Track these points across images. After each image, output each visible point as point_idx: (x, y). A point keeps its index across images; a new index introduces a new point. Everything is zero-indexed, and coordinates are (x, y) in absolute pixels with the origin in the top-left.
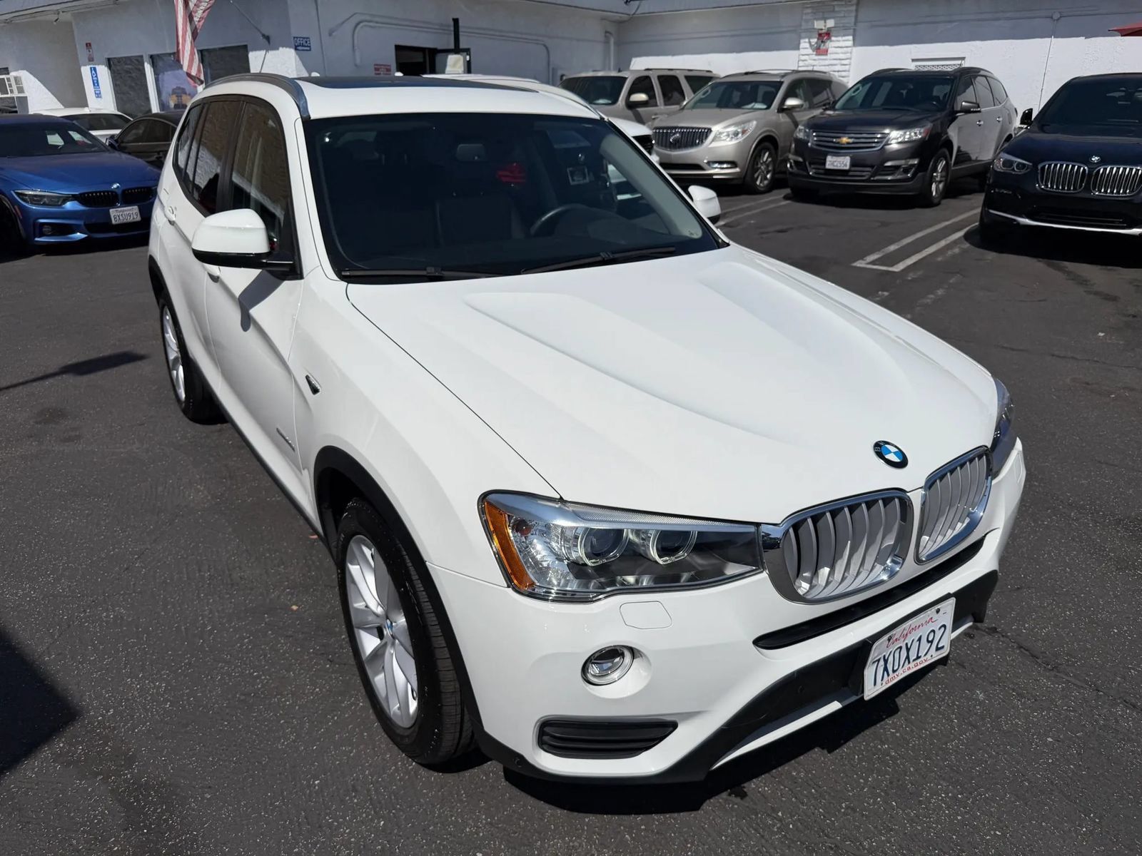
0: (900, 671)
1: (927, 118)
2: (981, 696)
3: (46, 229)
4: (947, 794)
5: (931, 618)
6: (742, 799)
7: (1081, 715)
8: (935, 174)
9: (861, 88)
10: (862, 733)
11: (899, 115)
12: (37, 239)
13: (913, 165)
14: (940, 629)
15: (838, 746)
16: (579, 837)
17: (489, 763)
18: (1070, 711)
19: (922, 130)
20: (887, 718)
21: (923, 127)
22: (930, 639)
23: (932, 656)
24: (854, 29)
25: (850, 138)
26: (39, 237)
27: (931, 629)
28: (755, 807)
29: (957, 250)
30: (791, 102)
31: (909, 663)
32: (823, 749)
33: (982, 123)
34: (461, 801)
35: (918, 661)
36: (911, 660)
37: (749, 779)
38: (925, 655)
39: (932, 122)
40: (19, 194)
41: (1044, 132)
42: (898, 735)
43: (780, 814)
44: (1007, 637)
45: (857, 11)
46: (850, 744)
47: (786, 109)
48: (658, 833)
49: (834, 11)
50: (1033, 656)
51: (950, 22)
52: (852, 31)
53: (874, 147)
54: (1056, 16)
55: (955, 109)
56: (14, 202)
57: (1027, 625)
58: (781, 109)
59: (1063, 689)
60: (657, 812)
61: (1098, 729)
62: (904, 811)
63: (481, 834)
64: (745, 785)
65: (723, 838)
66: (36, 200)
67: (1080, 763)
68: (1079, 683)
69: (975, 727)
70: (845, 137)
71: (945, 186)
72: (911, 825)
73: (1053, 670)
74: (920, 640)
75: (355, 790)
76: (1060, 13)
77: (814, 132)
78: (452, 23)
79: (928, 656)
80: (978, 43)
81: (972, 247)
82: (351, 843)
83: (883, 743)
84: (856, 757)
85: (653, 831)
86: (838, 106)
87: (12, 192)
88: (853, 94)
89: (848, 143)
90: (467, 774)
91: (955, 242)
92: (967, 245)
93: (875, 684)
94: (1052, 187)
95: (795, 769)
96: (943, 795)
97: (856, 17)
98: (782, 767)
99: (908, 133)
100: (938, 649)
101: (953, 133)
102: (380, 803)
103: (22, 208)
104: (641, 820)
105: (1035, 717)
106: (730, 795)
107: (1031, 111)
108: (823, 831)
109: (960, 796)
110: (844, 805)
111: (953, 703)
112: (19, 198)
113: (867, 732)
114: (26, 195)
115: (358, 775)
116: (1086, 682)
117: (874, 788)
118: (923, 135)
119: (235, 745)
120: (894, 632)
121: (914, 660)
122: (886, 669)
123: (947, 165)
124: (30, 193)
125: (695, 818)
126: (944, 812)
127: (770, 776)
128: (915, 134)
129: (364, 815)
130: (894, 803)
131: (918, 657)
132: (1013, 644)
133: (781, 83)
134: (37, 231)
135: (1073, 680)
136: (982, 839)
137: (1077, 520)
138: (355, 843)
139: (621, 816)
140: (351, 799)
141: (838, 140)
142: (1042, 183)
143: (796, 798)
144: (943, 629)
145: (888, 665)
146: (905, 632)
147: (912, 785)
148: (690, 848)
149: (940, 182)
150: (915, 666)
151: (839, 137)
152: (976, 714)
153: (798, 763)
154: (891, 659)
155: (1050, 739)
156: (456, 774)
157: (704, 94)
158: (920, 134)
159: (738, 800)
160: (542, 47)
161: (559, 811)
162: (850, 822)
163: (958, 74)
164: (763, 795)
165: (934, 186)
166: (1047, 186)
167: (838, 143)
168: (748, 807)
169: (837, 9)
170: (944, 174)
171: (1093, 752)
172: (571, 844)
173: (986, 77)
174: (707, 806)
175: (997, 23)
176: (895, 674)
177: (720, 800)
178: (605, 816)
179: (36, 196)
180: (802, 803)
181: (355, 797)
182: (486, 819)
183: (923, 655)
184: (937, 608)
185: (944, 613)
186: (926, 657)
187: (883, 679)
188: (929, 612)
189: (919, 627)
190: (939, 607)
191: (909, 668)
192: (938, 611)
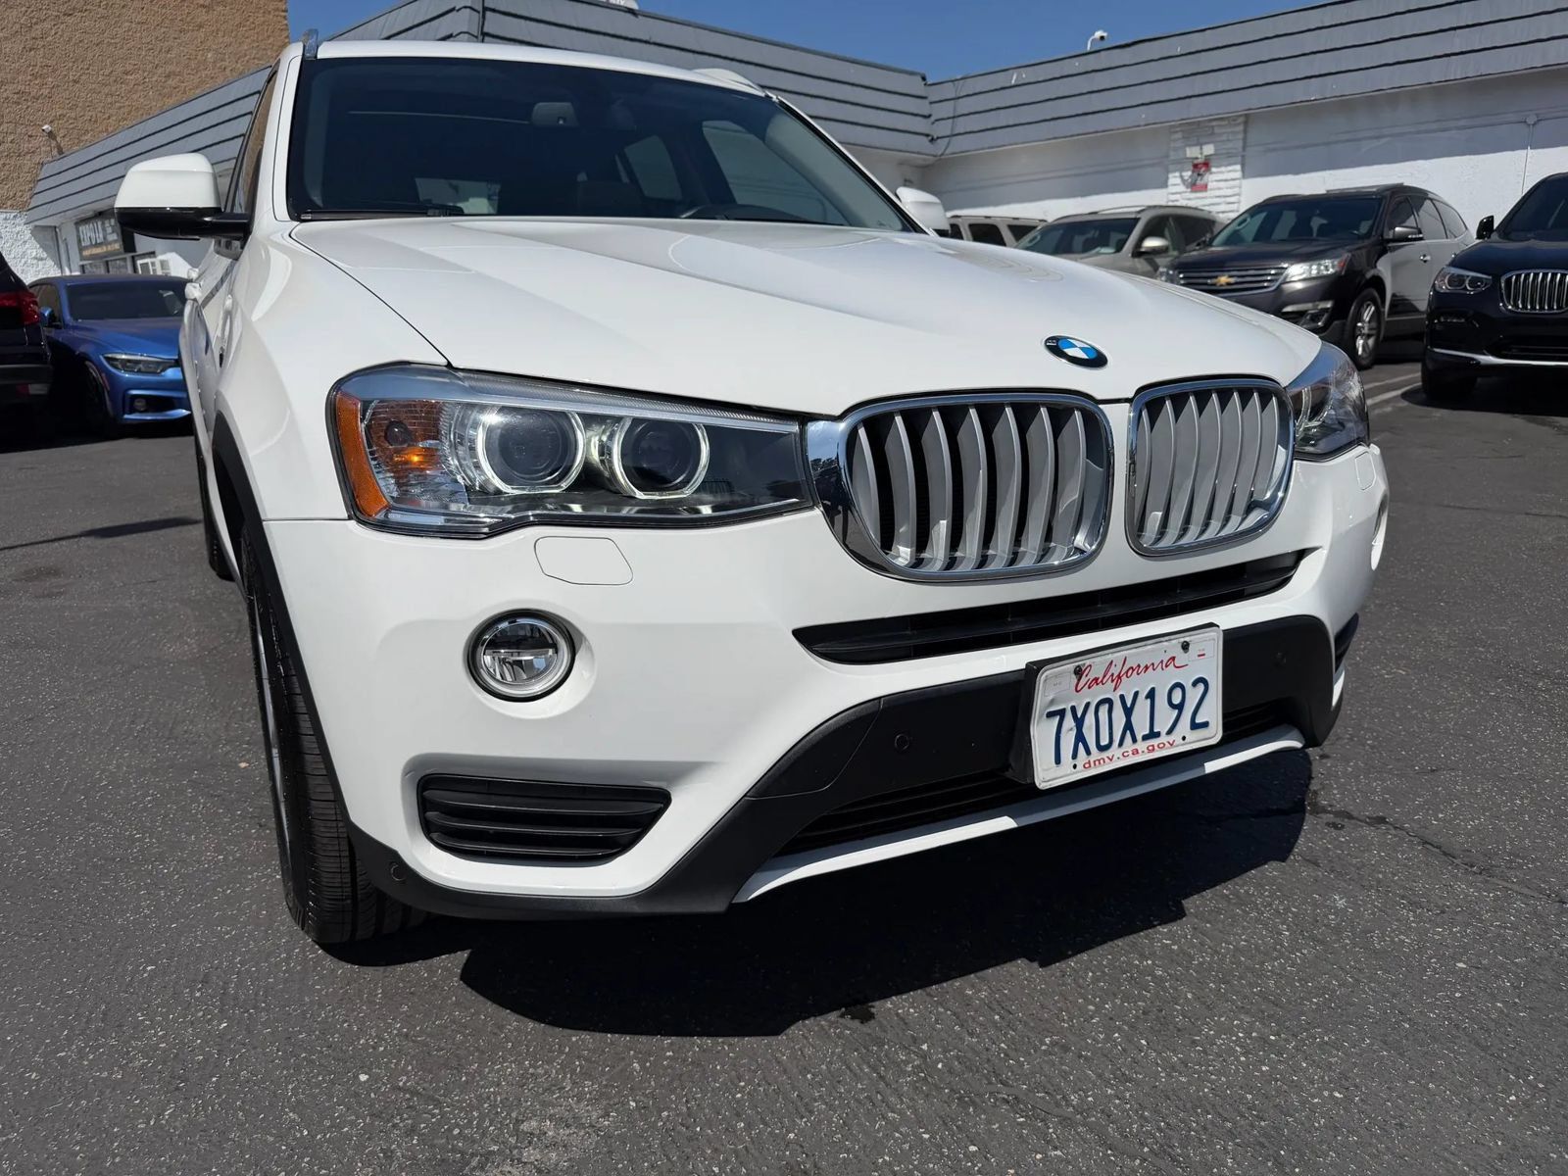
0: (1115, 751)
1: (1342, 246)
2: (1341, 903)
3: (139, 404)
4: (1248, 1034)
5: (1173, 658)
6: (862, 1023)
7: (1526, 934)
8: (1359, 324)
9: (1249, 220)
10: (1110, 943)
11: (1298, 246)
12: (126, 416)
13: (1325, 310)
14: (1195, 684)
15: (1062, 957)
16: (550, 1062)
17: (443, 957)
18: (1505, 928)
19: (1336, 263)
20: (1160, 925)
21: (1335, 257)
22: (1176, 700)
23: (1184, 738)
24: (1243, 156)
25: (1231, 277)
26: (130, 413)
27: (1173, 683)
28: (882, 1035)
29: (1388, 409)
30: (1151, 243)
31: (1134, 740)
32: (1032, 960)
33: (1428, 258)
34: (371, 1002)
35: (1155, 742)
36: (1139, 737)
37: (885, 996)
38: (1169, 732)
39: (1350, 251)
40: (108, 359)
41: (1510, 240)
42: (1175, 947)
43: (925, 1047)
44: (1402, 829)
45: (1245, 131)
46: (1085, 956)
47: (1144, 253)
48: (692, 1063)
49: (1213, 134)
50: (1445, 854)
51: (1378, 138)
52: (1240, 158)
53: (1265, 287)
54: (1531, 120)
55: (1386, 237)
56: (101, 368)
57: (1440, 816)
58: (1138, 253)
59: (1496, 898)
60: (700, 1035)
61: (1556, 955)
62: (1159, 1054)
63: (382, 1049)
64: (877, 1004)
65: (809, 1076)
66: (127, 365)
67: (1517, 1000)
68: (1526, 891)
69: (1322, 942)
70: (1223, 276)
71: (1377, 342)
72: (1169, 1075)
73: (1480, 873)
74: (1151, 695)
75: (205, 981)
76: (1537, 115)
77: (1180, 273)
79: (1176, 736)
80: (1420, 162)
81: (1411, 405)
82: (159, 1049)
83: (1143, 957)
84: (1090, 974)
85: (685, 1060)
86: (1216, 242)
87: (101, 357)
88: (1238, 228)
89: (1228, 284)
90: (399, 969)
91: (1387, 402)
92: (1405, 404)
93: (1058, 761)
94: (1525, 307)
95: (973, 986)
96: (1241, 1035)
97: (1245, 140)
98: (950, 982)
99: (1314, 267)
100: (1195, 726)
101: (1383, 268)
102: (236, 998)
103: (111, 377)
104: (671, 1044)
105: (1439, 933)
106: (842, 1016)
107: (1491, 219)
108: (997, 1075)
109: (1272, 1038)
110: (1047, 1040)
111: (1287, 910)
112: (109, 363)
113: (1119, 942)
114: (116, 360)
115: (221, 963)
116: (1541, 891)
117: (1111, 1019)
118: (1337, 269)
119: (52, 918)
120: (1088, 662)
121: (1145, 738)
122: (1080, 738)
123: (1377, 315)
124: (124, 357)
125: (769, 1045)
126: (1237, 1059)
127: (924, 993)
128: (1328, 267)
129: (201, 1014)
130: (1143, 1042)
131: (1153, 735)
132: (1412, 839)
133: (1136, 220)
134: (127, 409)
135: (1516, 887)
136: (1303, 1103)
137: (1548, 691)
138: (164, 1051)
139: (636, 1037)
140: (192, 992)
141: (1214, 281)
142: (1509, 302)
143: (962, 1026)
144: (1201, 687)
145: (1084, 730)
146: (1115, 671)
147: (1184, 1017)
148: (743, 1087)
149: (1369, 336)
150: (1150, 751)
151: (1216, 277)
152: (1327, 926)
153: (978, 978)
154: (1090, 719)
155: (1461, 965)
156: (382, 969)
157: (1031, 241)
158: (1333, 267)
159: (856, 1023)
161: (531, 1025)
162: (1054, 1065)
163: (1388, 193)
164: (903, 1020)
165: (1360, 342)
166: (1516, 305)
167: (1214, 285)
168: (869, 1034)
169: (1217, 130)
170: (1374, 324)
171: (1542, 985)
172: (531, 1070)
173: (1431, 200)
174: (796, 1030)
175: (1446, 134)
176: (1105, 755)
177: (823, 1023)
178: (609, 1035)
179: (129, 361)
180: (971, 1035)
181: (199, 990)
182: (402, 1027)
183: (1164, 732)
184: (1182, 640)
185: (1199, 656)
186: (1171, 738)
187: (1075, 756)
188: (1165, 643)
189: (1147, 668)
190: (1187, 639)
191: (1136, 752)
192: (1185, 645)
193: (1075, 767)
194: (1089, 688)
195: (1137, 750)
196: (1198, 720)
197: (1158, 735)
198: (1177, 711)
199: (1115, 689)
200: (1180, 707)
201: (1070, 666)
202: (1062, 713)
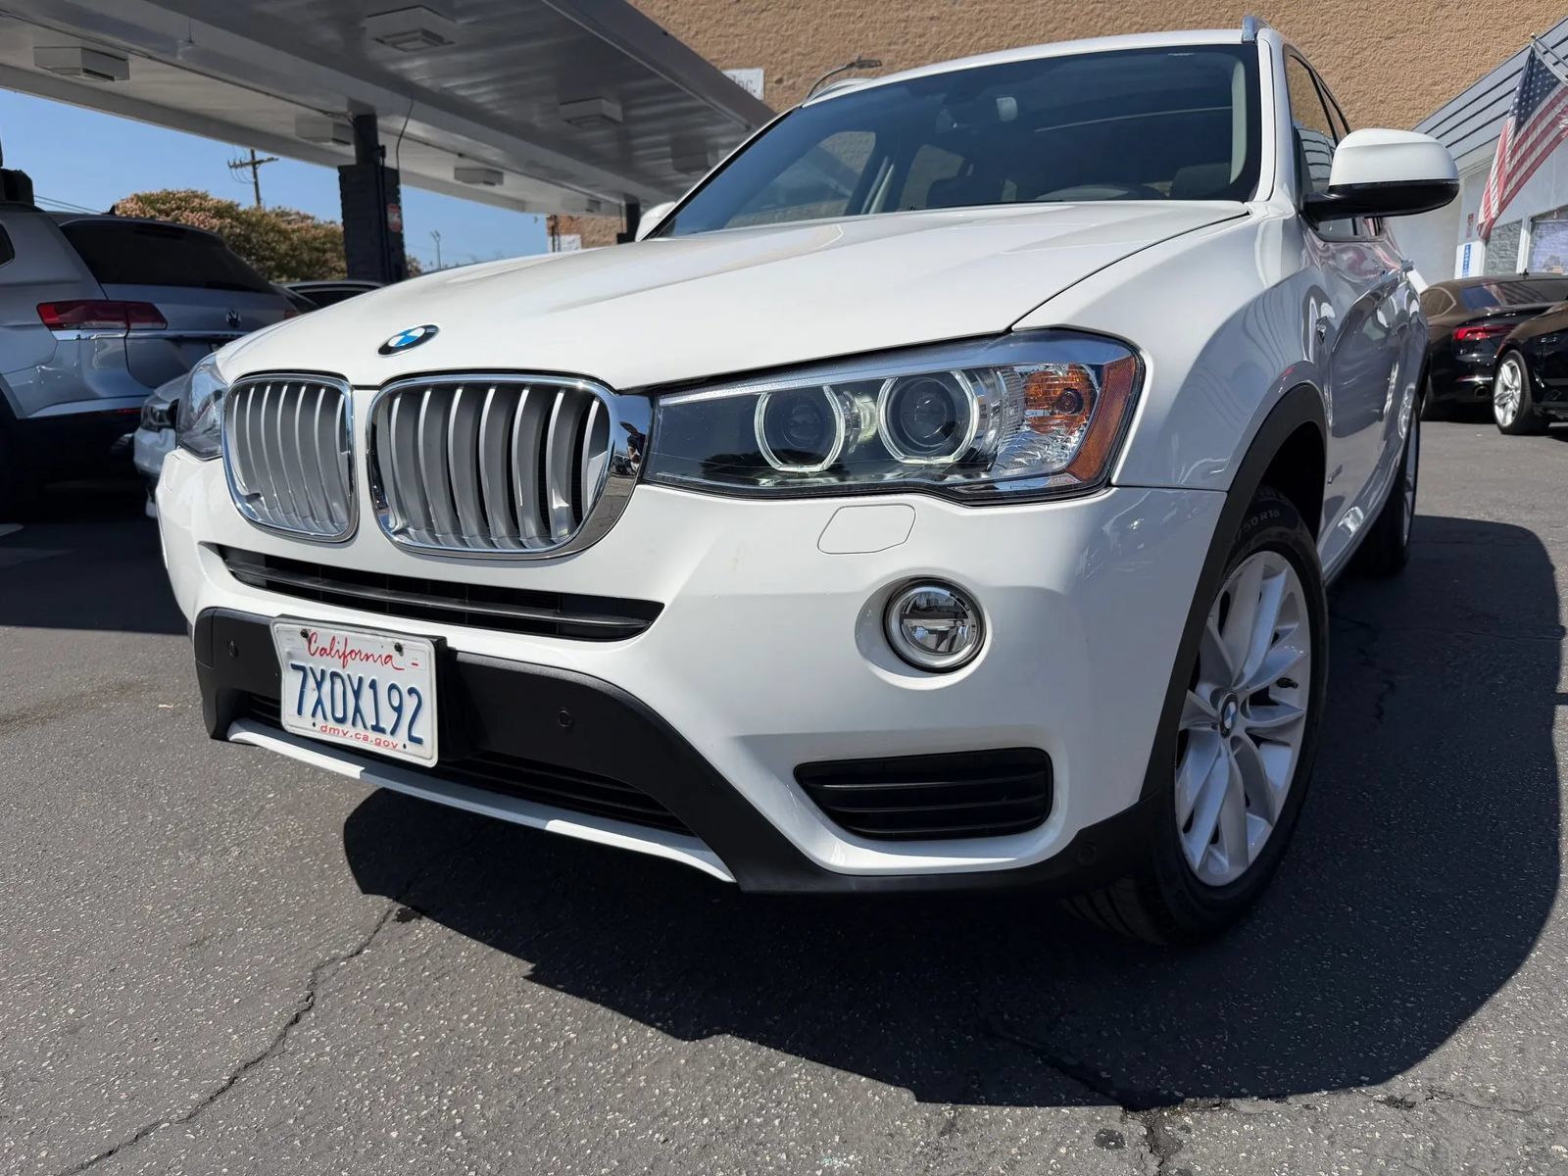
0: (348, 728)
5: (390, 657)
14: (410, 693)
22: (395, 702)
23: (404, 745)
27: (391, 682)
31: (364, 726)
35: (382, 737)
36: (368, 725)
38: (393, 732)
74: (373, 688)
79: (398, 740)
93: (300, 712)
100: (411, 737)
120: (313, 630)
121: (373, 728)
122: (319, 701)
131: (379, 728)
144: (415, 700)
145: (323, 695)
146: (339, 648)
150: (378, 744)
154: (326, 688)
176: (340, 728)
183: (388, 730)
184: (397, 641)
185: (413, 664)
186: (394, 741)
187: (314, 714)
188: (381, 638)
189: (367, 657)
190: (401, 642)
191: (366, 738)
192: (399, 648)
193: (314, 725)
194: (321, 654)
195: (367, 737)
196: (414, 732)
197: (384, 730)
198: (396, 715)
199: (343, 667)
200: (399, 712)
201: (299, 628)
202: (304, 671)
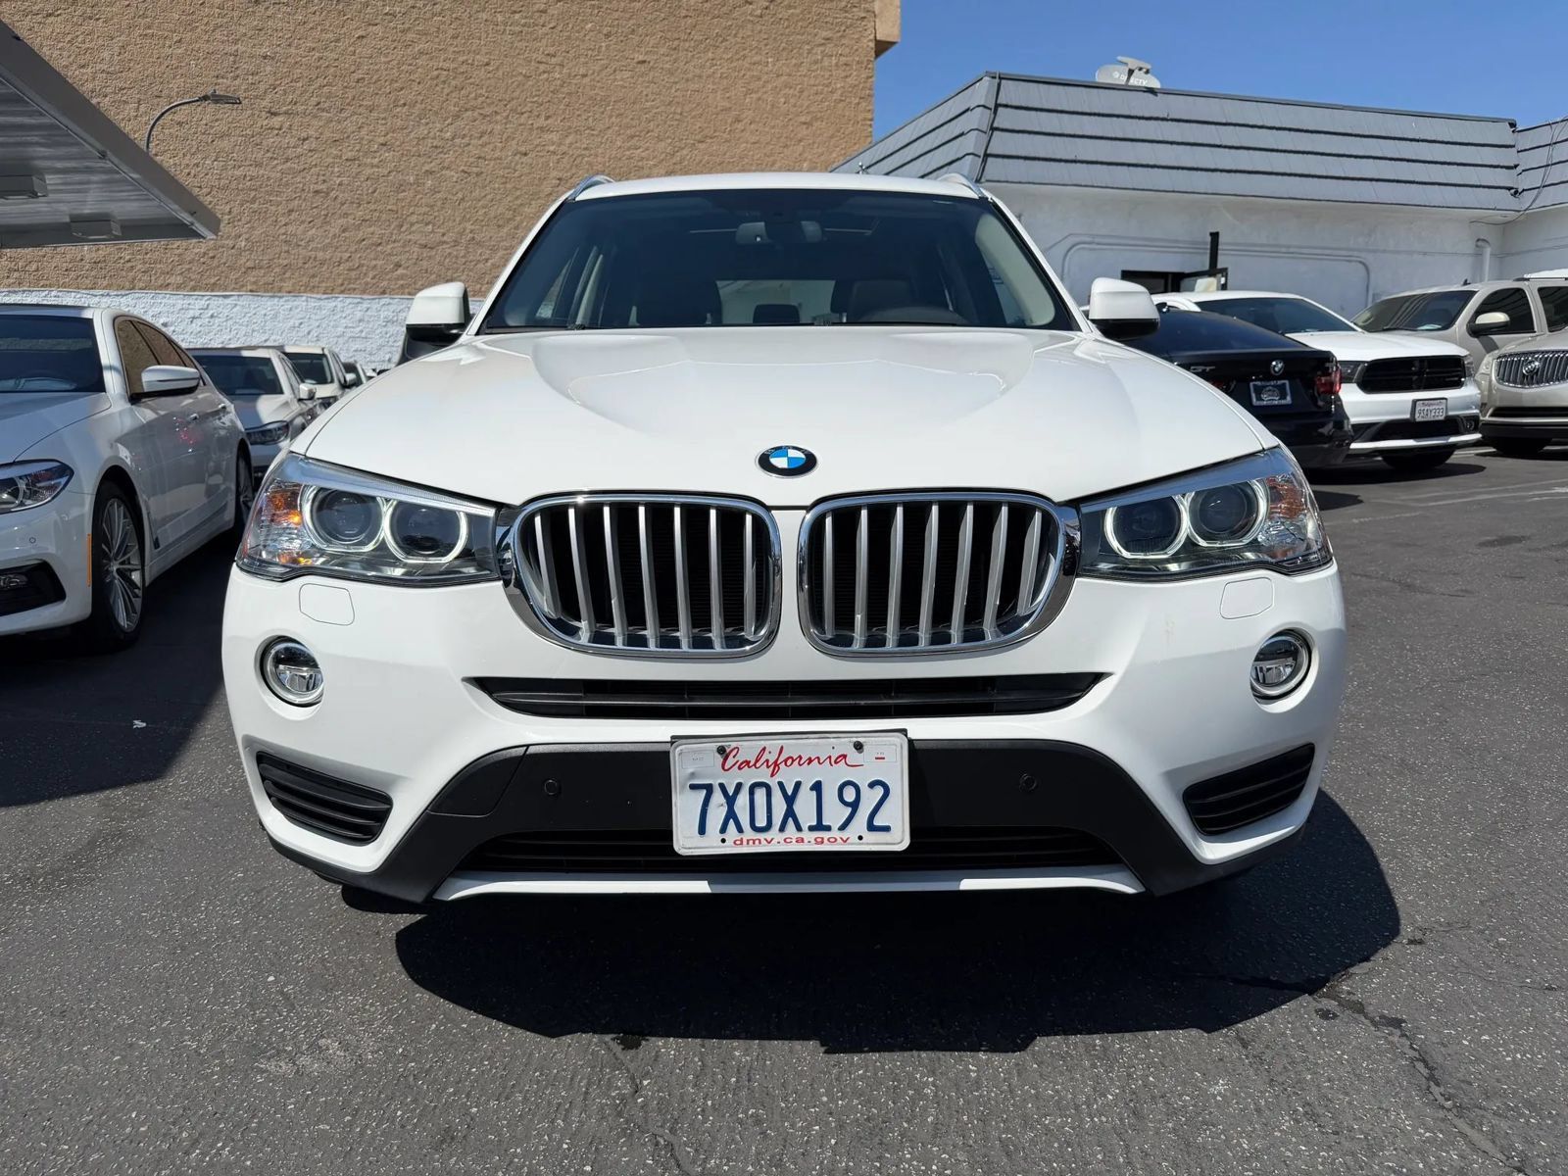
0: (775, 834)
2: (1218, 1089)
5: (844, 756)
14: (872, 785)
15: (853, 1051)
20: (986, 1051)
22: (849, 798)
23: (859, 838)
27: (844, 780)
31: (798, 828)
32: (824, 1045)
35: (825, 835)
36: (804, 827)
38: (843, 828)
42: (974, 1075)
43: (647, 1082)
44: (1411, 1039)
50: (1431, 1079)
57: (1485, 1037)
59: (1431, 1140)
69: (1140, 1117)
73: (1449, 1110)
74: (817, 788)
78: (1209, 239)
79: (852, 835)
83: (930, 1073)
84: (861, 1072)
93: (702, 830)
95: (746, 1049)
100: (871, 827)
106: (615, 1039)
110: (752, 1111)
111: (1144, 1077)
117: (830, 1113)
120: (734, 745)
121: (813, 829)
122: (731, 815)
127: (699, 1043)
130: (833, 1141)
131: (821, 827)
132: (1408, 1051)
135: (1475, 1136)
144: (879, 791)
145: (736, 809)
146: (770, 758)
147: (901, 1135)
150: (817, 843)
152: (1169, 1105)
153: (761, 1046)
154: (742, 800)
159: (617, 1048)
160: (1361, 266)
162: (731, 1131)
164: (657, 1057)
168: (618, 1059)
176: (761, 836)
183: (835, 826)
184: (855, 740)
185: (877, 758)
186: (845, 834)
187: (723, 830)
188: (832, 740)
189: (810, 761)
190: (861, 740)
191: (800, 840)
192: (859, 747)
193: (723, 841)
194: (740, 768)
195: (803, 839)
196: (877, 822)
197: (828, 828)
198: (850, 810)
199: (772, 775)
200: (855, 806)
201: (715, 746)
202: (709, 788)
